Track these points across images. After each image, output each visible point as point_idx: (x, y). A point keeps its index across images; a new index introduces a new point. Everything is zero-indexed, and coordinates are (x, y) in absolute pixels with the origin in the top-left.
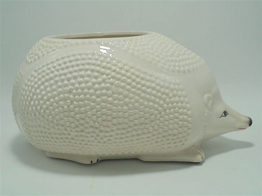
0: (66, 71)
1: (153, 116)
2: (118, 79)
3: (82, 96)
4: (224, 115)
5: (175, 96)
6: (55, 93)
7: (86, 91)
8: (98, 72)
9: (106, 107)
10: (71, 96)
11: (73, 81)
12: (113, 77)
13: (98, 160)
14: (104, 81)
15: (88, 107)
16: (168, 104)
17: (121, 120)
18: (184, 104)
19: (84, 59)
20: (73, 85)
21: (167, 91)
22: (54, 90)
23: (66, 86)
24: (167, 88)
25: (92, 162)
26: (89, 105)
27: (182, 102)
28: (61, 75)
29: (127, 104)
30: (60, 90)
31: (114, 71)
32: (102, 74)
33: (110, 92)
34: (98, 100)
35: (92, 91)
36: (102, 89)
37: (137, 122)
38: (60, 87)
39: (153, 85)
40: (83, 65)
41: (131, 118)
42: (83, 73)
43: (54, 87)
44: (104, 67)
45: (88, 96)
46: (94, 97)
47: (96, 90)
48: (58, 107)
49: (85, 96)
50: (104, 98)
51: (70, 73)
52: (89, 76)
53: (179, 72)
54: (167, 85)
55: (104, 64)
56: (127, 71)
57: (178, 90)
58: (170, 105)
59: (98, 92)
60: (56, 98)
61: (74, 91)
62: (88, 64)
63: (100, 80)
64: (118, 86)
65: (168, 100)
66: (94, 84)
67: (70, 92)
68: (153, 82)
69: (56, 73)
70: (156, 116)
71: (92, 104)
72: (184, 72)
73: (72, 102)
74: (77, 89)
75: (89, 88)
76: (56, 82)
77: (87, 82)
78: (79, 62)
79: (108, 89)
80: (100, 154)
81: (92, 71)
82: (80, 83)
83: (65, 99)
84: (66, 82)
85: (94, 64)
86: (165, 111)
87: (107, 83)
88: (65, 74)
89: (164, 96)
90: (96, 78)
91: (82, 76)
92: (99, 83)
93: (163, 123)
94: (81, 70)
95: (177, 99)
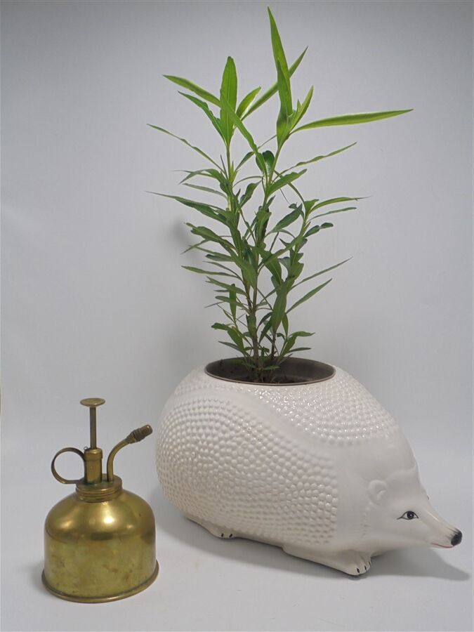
0: (197, 417)
1: (283, 494)
2: (247, 439)
3: (206, 451)
4: (406, 516)
5: (316, 474)
6: (183, 440)
7: (211, 445)
8: (227, 426)
9: (228, 470)
10: (197, 448)
11: (201, 431)
12: (242, 436)
13: (231, 535)
14: (231, 438)
15: (211, 465)
16: (304, 483)
17: (244, 490)
18: (328, 488)
19: (217, 408)
20: (200, 435)
21: (306, 465)
22: (184, 437)
23: (194, 434)
24: (308, 462)
25: (222, 535)
26: (212, 462)
27: (326, 485)
28: (192, 421)
29: (252, 471)
30: (188, 438)
31: (245, 428)
32: (232, 429)
33: (234, 453)
34: (222, 459)
35: (217, 447)
36: (228, 447)
37: (262, 496)
38: (188, 434)
39: (288, 454)
40: (215, 414)
41: (256, 490)
42: (212, 423)
43: (184, 433)
44: (235, 422)
45: (212, 452)
46: (217, 455)
47: (221, 447)
48: (183, 457)
49: (209, 451)
50: (228, 458)
51: (201, 420)
52: (217, 429)
53: (332, 442)
54: (307, 457)
55: (236, 418)
56: (260, 431)
57: (322, 467)
58: (307, 484)
59: (223, 450)
60: (184, 447)
61: (200, 443)
62: (220, 414)
63: (227, 435)
64: (245, 448)
65: (304, 477)
66: (220, 439)
67: (196, 443)
68: (289, 450)
69: (189, 417)
70: (286, 495)
71: (215, 462)
72: (341, 444)
73: (196, 456)
74: (203, 441)
75: (215, 443)
76: (187, 428)
77: (214, 435)
78: (211, 410)
79: (234, 448)
80: (236, 529)
81: (222, 423)
82: (207, 435)
83: (191, 450)
84: (194, 431)
85: (225, 416)
86: (299, 490)
87: (234, 441)
88: (196, 421)
89: (300, 471)
90: (224, 432)
91: (211, 428)
92: (226, 440)
93: (296, 505)
94: (211, 420)
95: (318, 478)
